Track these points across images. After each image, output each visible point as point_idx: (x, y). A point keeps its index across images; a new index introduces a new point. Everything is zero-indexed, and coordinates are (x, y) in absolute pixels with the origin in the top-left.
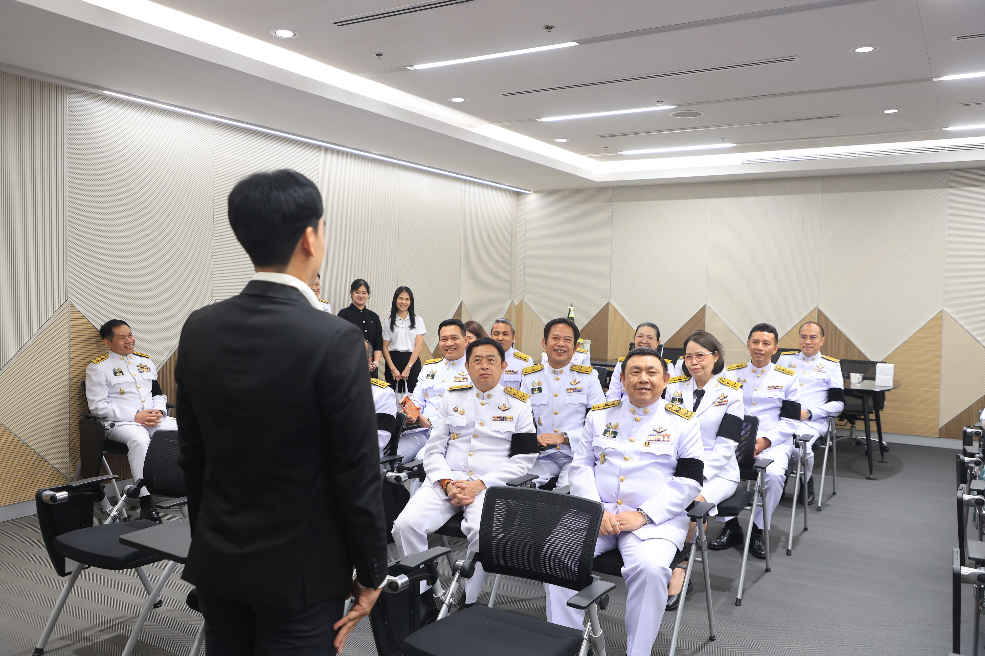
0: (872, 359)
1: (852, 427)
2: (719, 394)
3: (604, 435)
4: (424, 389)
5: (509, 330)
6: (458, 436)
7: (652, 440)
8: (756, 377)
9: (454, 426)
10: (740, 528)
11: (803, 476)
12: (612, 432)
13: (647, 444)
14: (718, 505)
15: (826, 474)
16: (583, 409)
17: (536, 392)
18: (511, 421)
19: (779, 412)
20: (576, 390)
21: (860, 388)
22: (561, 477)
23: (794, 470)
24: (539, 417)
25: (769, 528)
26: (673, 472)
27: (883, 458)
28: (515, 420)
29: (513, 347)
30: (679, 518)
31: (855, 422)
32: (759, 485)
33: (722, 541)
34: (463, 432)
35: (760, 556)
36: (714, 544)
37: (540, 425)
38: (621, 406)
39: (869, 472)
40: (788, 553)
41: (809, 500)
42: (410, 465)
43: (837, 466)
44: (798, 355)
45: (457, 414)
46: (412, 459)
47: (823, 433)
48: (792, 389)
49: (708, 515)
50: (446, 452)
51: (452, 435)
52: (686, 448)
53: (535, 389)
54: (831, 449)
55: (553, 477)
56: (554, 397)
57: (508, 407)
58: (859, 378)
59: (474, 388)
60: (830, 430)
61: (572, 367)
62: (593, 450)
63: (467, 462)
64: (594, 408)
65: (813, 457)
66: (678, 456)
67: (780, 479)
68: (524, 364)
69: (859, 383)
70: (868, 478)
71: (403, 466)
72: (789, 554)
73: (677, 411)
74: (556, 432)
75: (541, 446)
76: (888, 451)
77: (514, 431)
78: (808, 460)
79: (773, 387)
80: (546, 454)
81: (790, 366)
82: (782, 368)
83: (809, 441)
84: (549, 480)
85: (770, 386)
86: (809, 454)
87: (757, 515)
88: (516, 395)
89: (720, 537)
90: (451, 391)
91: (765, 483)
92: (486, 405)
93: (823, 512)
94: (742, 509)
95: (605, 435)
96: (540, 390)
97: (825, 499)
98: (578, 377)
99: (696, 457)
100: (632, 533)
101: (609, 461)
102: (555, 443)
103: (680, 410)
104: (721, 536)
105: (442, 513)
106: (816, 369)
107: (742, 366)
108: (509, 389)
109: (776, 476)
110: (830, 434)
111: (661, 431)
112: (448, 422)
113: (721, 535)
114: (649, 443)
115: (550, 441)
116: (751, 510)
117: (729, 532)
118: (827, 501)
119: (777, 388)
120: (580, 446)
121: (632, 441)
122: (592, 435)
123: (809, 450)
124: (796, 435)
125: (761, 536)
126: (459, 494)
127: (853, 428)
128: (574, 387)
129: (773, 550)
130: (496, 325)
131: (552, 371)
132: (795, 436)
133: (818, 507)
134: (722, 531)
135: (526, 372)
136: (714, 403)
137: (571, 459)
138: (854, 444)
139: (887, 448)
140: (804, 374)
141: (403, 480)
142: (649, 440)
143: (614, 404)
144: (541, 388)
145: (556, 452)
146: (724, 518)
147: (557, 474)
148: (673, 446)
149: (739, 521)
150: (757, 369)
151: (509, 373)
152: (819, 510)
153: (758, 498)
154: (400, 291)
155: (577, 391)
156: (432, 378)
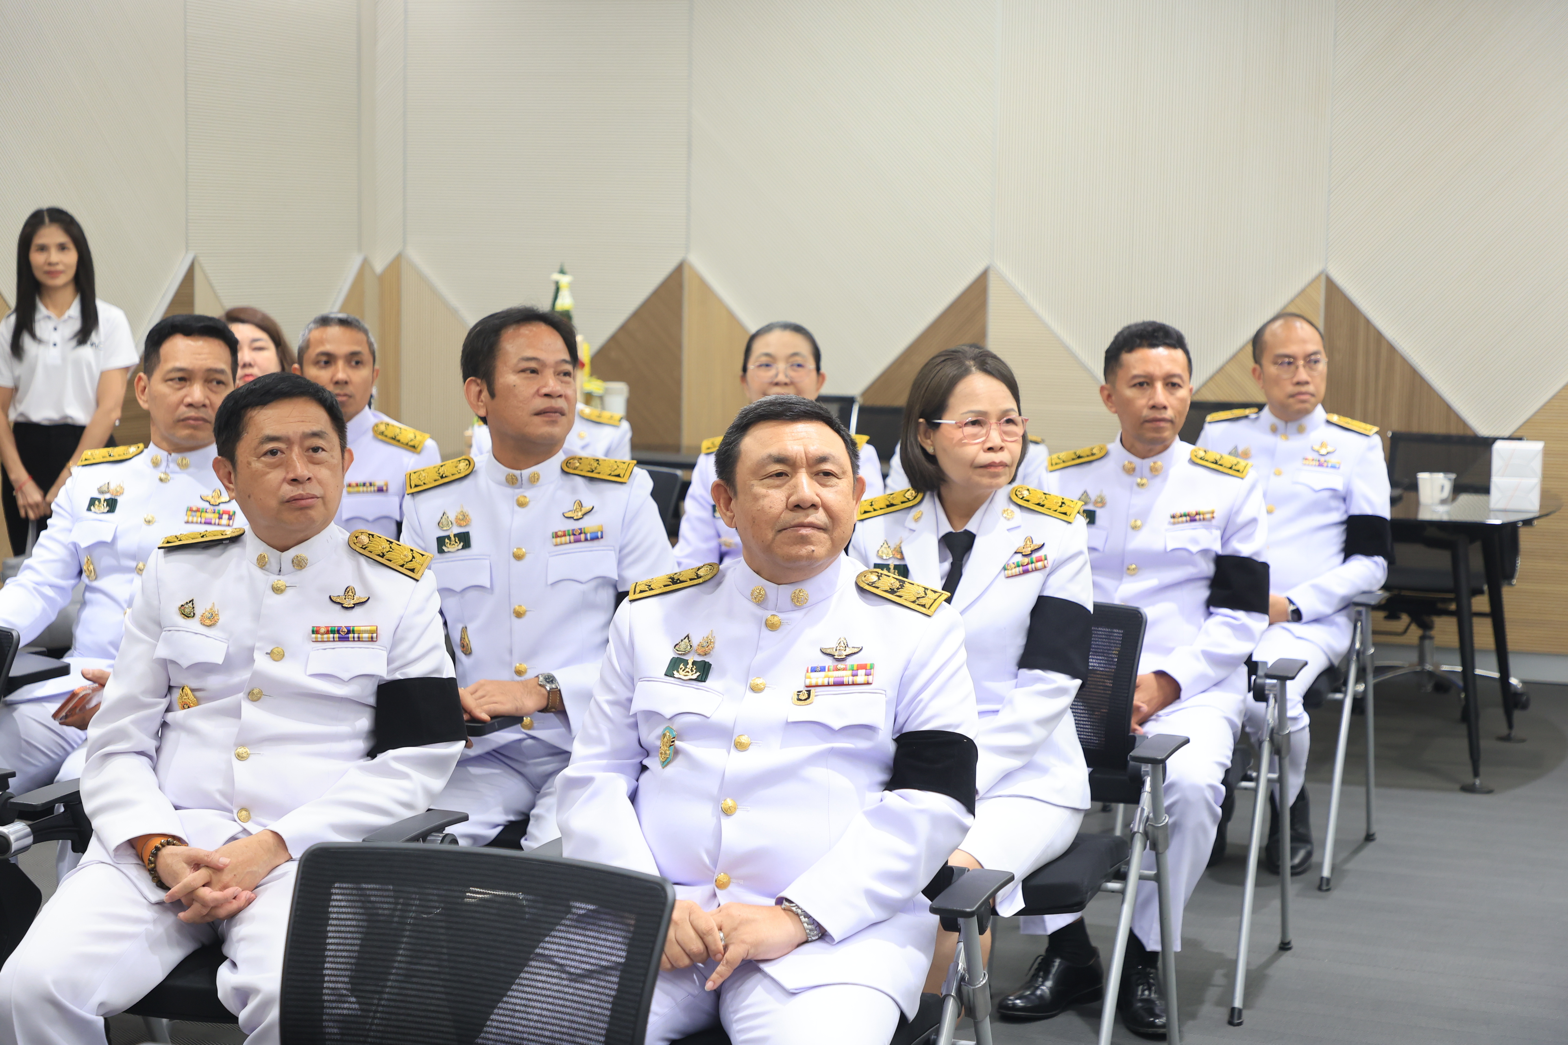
0: (1483, 430)
1: (1423, 638)
2: (1018, 542)
3: (669, 674)
4: (83, 545)
5: (364, 349)
6: (198, 696)
7: (820, 683)
8: (1135, 487)
9: (185, 663)
10: (1093, 953)
11: (1278, 786)
12: (694, 663)
13: (805, 695)
14: (1026, 882)
15: (1344, 782)
16: (608, 596)
17: (453, 547)
18: (372, 640)
19: (1205, 593)
20: (583, 536)
21: (1445, 518)
22: (538, 817)
23: (1250, 769)
24: (465, 629)
25: (1177, 946)
26: (884, 777)
27: (1510, 726)
28: (385, 636)
29: (370, 408)
30: (905, 919)
31: (1432, 622)
32: (1145, 814)
33: (1039, 992)
34: (213, 682)
35: (1151, 1030)
36: (1014, 1005)
37: (467, 652)
38: (719, 583)
39: (1469, 769)
40: (1234, 1018)
41: (1297, 860)
42: (38, 798)
43: (1376, 757)
44: (1257, 418)
45: (193, 624)
46: (49, 778)
47: (1337, 655)
48: (1241, 519)
49: (994, 912)
50: (158, 750)
51: (176, 694)
52: (921, 701)
53: (449, 537)
54: (1359, 704)
55: (512, 818)
56: (513, 560)
57: (360, 595)
58: (1443, 487)
59: (250, 537)
60: (1358, 646)
61: (567, 462)
62: (635, 726)
63: (230, 779)
64: (638, 591)
65: (1307, 729)
66: (898, 726)
67: (1209, 795)
68: (409, 461)
69: (1443, 502)
70: (1469, 789)
71: (12, 800)
72: (1236, 1021)
73: (892, 591)
74: (519, 673)
75: (474, 719)
76: (1525, 706)
77: (384, 673)
78: (1292, 737)
79: (1185, 515)
80: (488, 748)
81: (1234, 453)
82: (1212, 456)
83: (1293, 678)
84: (500, 828)
85: (1178, 514)
86: (1295, 719)
87: (1139, 909)
88: (388, 556)
89: (1032, 983)
90: (171, 548)
91: (1163, 811)
92: (290, 592)
93: (1335, 894)
94: (1097, 889)
95: (672, 676)
96: (465, 539)
97: (1343, 855)
98: (588, 495)
99: (950, 726)
100: (760, 970)
101: (688, 756)
102: (517, 709)
103: (902, 586)
104: (1037, 980)
105: (154, 944)
106: (1310, 457)
107: (1093, 454)
108: (365, 539)
109: (1197, 789)
110: (1358, 656)
111: (845, 653)
112: (162, 651)
113: (1035, 976)
114: (809, 692)
115: (502, 703)
116: (1123, 892)
117: (1059, 966)
118: (1346, 860)
119: (1197, 517)
120: (591, 715)
121: (755, 689)
122: (631, 681)
123: (1296, 709)
124: (1256, 663)
125: (1153, 971)
126: (206, 888)
127: (1427, 642)
128: (576, 525)
129: (1188, 1013)
130: (317, 334)
131: (503, 479)
132: (1252, 666)
133: (1322, 878)
134: (1039, 964)
135: (416, 486)
136: (1004, 569)
137: (563, 756)
138: (1429, 688)
139: (1525, 698)
140: (1275, 474)
141: (15, 846)
142: (808, 682)
143: (699, 577)
144: (468, 533)
145: (521, 740)
146: (1043, 921)
147: (524, 809)
148: (882, 699)
149: (1089, 931)
150: (1136, 461)
151: (359, 492)
152: (1324, 888)
153: (1142, 855)
154: (35, 222)
155: (586, 540)
156: (108, 512)
